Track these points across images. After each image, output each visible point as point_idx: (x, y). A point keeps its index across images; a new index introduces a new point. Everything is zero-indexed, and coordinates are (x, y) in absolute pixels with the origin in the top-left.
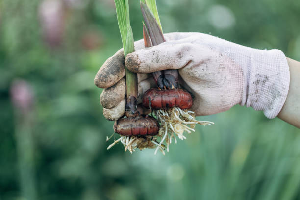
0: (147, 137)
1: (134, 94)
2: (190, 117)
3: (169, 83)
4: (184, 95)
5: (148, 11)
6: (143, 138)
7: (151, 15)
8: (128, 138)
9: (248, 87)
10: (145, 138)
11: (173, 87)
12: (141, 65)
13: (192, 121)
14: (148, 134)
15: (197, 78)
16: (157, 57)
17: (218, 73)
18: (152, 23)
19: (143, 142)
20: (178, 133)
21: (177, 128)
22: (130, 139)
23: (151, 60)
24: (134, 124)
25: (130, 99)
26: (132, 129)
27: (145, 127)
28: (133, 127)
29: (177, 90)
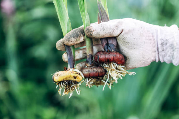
0: (99, 78)
1: (91, 53)
2: (122, 69)
3: (111, 48)
4: (119, 55)
5: (101, 6)
6: (96, 78)
7: (103, 9)
8: (88, 79)
9: (158, 48)
10: (98, 79)
11: (113, 51)
12: (94, 32)
13: (122, 71)
14: (99, 76)
15: (127, 42)
16: (104, 28)
17: (140, 38)
18: (103, 13)
19: (97, 81)
20: (113, 76)
21: (113, 74)
22: (89, 79)
23: (100, 30)
24: (90, 70)
25: (89, 56)
26: (89, 73)
27: (97, 72)
28: (90, 72)
29: (115, 52)
